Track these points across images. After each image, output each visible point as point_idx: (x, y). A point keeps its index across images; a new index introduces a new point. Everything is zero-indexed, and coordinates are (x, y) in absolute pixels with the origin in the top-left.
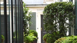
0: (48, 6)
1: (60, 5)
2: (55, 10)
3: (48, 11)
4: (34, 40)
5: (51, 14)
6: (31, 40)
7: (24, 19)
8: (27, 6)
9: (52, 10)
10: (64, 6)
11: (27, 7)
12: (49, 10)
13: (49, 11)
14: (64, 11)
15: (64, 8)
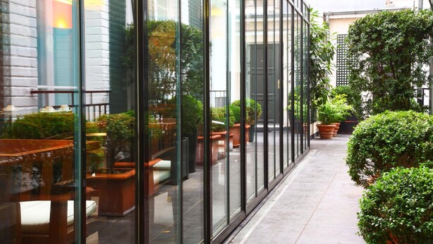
0: (356, 24)
1: (391, 21)
2: (374, 36)
3: (357, 38)
4: (349, 114)
5: (364, 45)
6: (339, 114)
7: (313, 57)
8: (331, 17)
9: (367, 33)
10: (404, 22)
11: (330, 19)
12: (358, 34)
13: (360, 38)
14: (402, 36)
15: (403, 29)
